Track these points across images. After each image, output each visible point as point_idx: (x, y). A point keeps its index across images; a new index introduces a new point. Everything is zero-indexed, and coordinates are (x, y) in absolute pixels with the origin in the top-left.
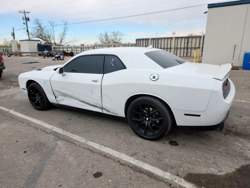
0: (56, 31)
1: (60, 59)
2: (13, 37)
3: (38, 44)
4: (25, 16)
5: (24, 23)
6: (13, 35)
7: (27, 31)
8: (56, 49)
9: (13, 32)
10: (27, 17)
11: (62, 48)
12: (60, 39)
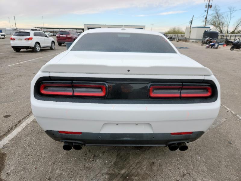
0: (233, 17)
1: (214, 48)
2: (190, 24)
3: (205, 31)
4: (209, 4)
5: (205, 11)
6: (191, 22)
7: (206, 18)
8: (223, 37)
9: (192, 20)
10: (210, 4)
11: (230, 36)
12: (236, 26)
